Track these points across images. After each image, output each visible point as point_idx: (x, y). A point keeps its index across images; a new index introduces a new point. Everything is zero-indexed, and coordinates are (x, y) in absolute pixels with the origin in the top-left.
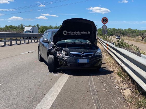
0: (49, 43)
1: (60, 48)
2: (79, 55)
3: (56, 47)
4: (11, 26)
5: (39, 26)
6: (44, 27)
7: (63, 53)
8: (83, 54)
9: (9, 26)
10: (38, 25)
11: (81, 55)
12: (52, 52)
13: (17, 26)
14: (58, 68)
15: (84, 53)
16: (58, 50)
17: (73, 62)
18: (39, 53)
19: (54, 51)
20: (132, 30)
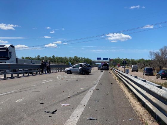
5: (55, 57)
20: (144, 60)
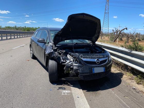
0: (45, 43)
1: (64, 51)
2: (94, 63)
3: (59, 50)
4: (9, 27)
6: (29, 28)
7: (69, 58)
8: (98, 61)
9: (8, 27)
10: (25, 27)
11: (95, 62)
12: (54, 57)
13: (13, 27)
14: (63, 79)
15: (99, 59)
16: (61, 54)
17: (88, 73)
18: (31, 50)
19: (57, 56)
